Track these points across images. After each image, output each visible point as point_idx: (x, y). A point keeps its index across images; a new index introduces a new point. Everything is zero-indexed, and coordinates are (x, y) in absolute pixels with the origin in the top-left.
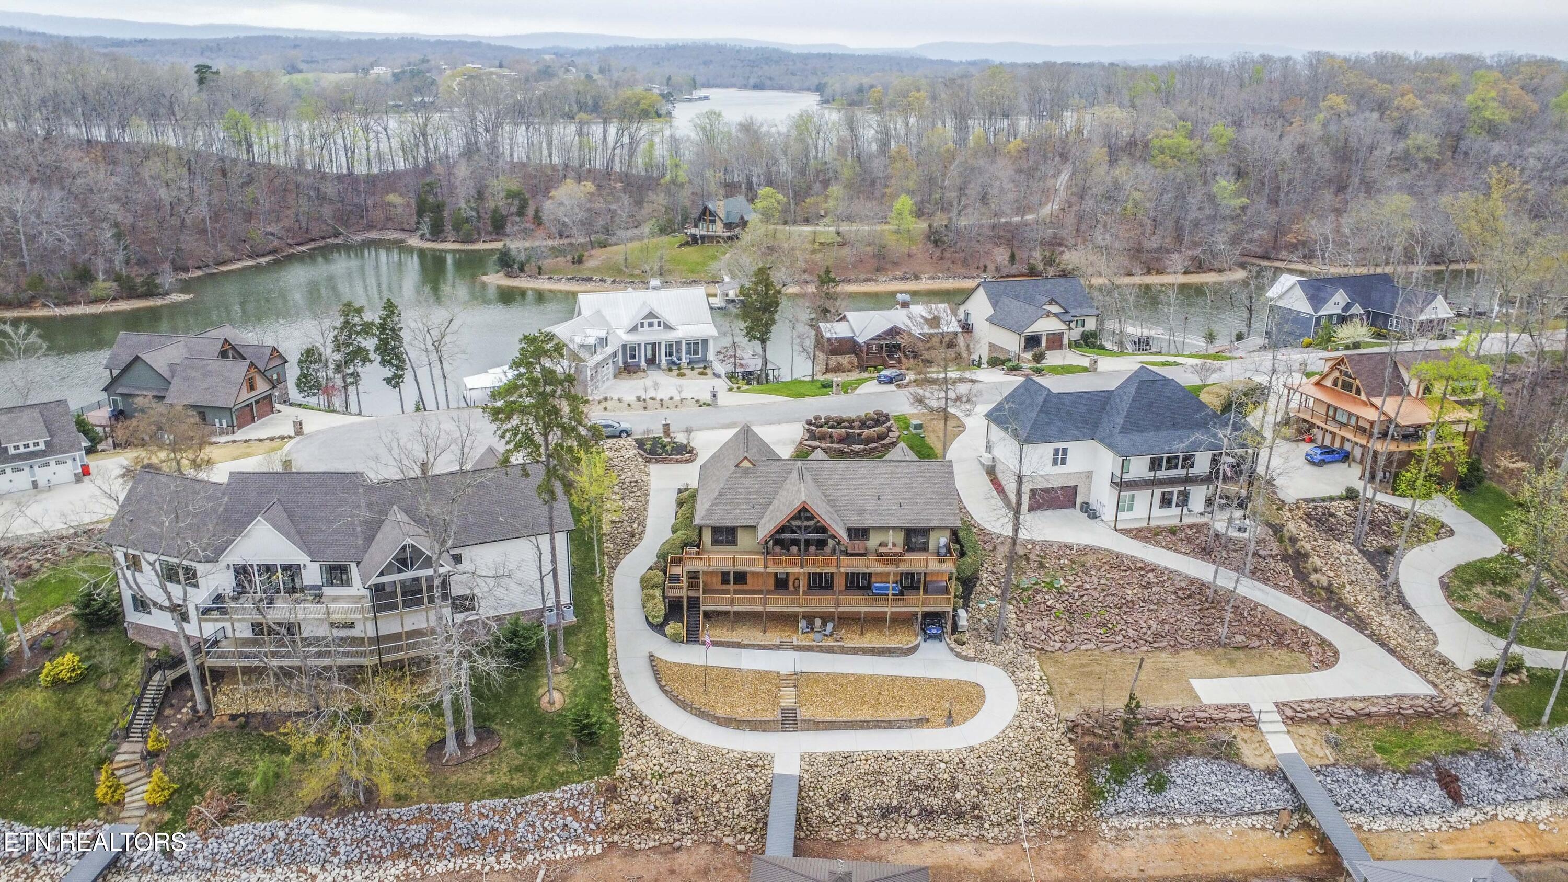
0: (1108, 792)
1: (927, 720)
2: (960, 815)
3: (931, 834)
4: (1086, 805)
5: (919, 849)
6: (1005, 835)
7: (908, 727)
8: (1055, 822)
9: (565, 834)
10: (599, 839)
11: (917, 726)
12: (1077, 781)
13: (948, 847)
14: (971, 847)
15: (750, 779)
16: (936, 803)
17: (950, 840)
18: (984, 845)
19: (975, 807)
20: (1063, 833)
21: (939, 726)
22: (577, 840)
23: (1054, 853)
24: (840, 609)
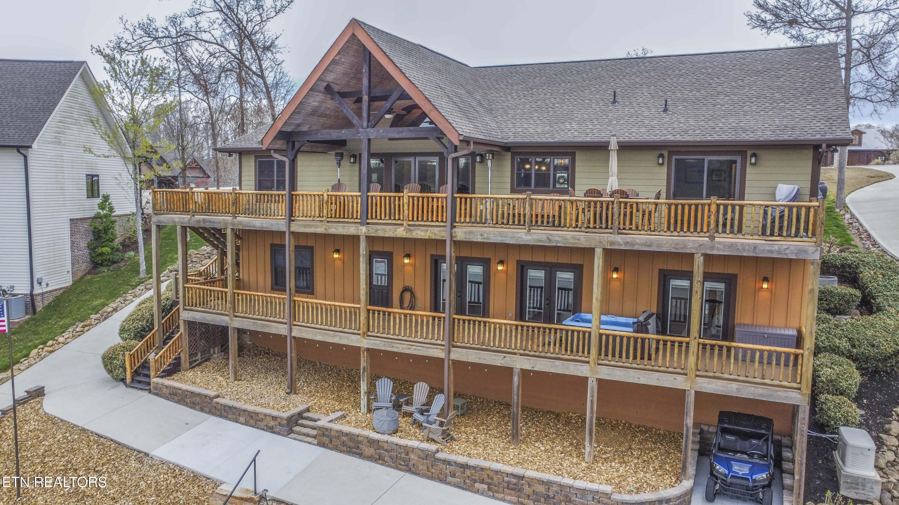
24: (457, 355)
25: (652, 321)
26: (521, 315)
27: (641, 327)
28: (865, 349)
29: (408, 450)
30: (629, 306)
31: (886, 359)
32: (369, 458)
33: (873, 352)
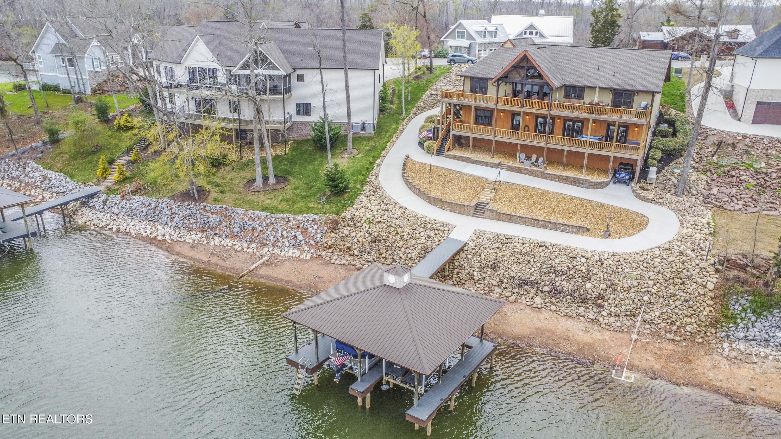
0: (742, 319)
1: (588, 230)
2: (584, 301)
3: (553, 307)
4: (714, 324)
5: (536, 315)
6: (619, 324)
7: (569, 232)
8: (674, 328)
9: (293, 242)
10: (312, 250)
11: (578, 233)
12: (711, 302)
13: (562, 321)
14: (582, 326)
15: (429, 237)
16: (566, 286)
17: (566, 315)
18: (596, 327)
19: (599, 297)
20: (678, 338)
21: (597, 236)
22: (299, 247)
23: (661, 350)
24: (548, 146)
25: (604, 138)
26: (563, 135)
27: (601, 140)
28: (667, 148)
29: (536, 171)
30: (597, 134)
31: (672, 151)
32: (524, 174)
33: (668, 148)
